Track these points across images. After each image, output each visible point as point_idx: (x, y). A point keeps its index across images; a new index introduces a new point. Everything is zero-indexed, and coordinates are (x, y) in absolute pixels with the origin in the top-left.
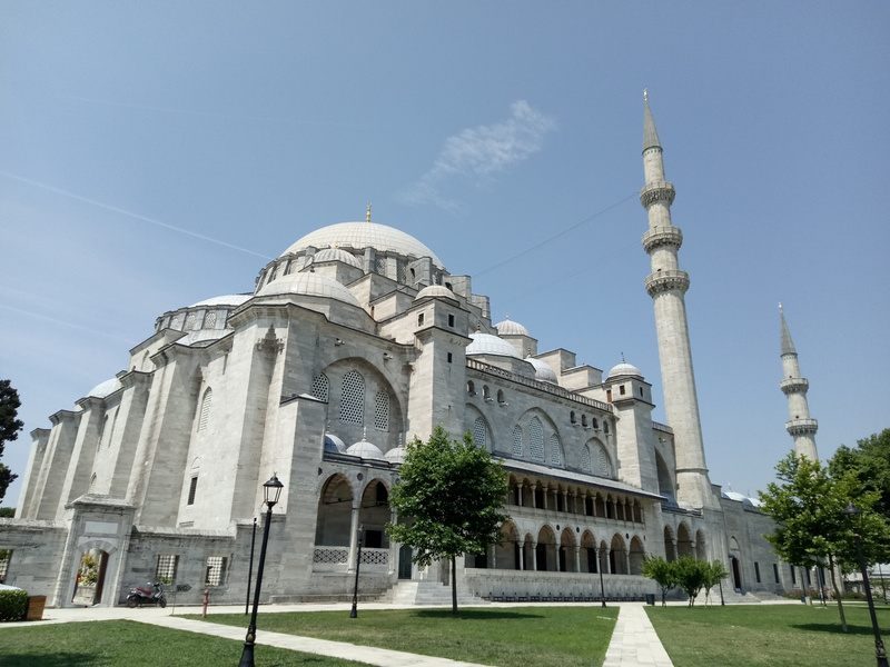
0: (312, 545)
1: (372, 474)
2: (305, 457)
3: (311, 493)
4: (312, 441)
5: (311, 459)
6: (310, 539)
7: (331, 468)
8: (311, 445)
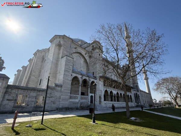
0: (69, 94)
1: (84, 78)
2: (68, 71)
3: (69, 80)
4: (70, 67)
5: (69, 71)
6: (69, 93)
7: (74, 75)
8: (69, 68)
